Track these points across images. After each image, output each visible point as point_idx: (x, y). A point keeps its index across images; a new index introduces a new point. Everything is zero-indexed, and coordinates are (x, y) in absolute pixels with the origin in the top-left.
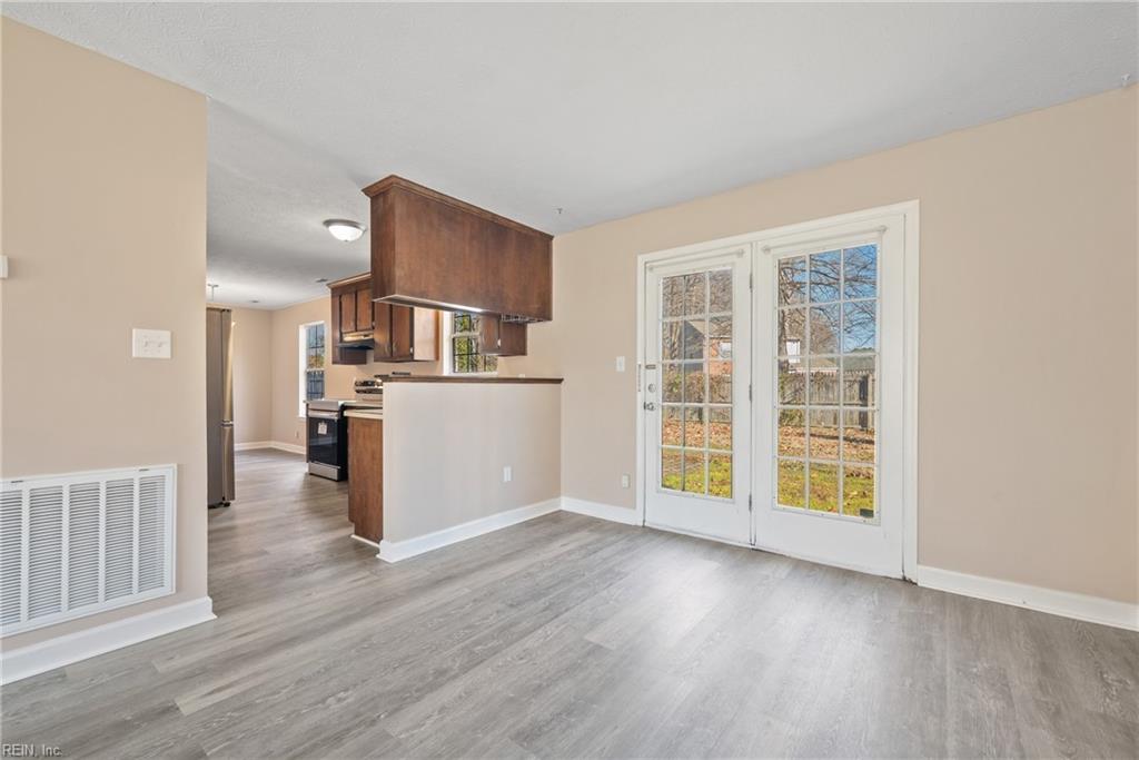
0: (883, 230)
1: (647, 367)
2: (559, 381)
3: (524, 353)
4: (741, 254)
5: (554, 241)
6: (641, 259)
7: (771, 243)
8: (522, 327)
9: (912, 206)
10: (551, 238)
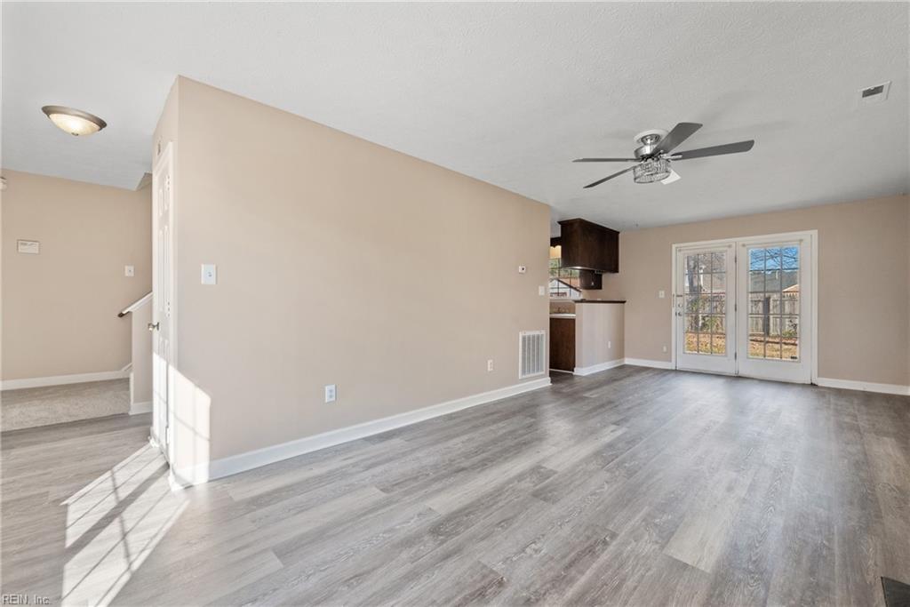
0: (801, 241)
1: (678, 296)
2: (624, 302)
3: (601, 288)
4: (730, 246)
5: (620, 235)
6: (674, 246)
7: (746, 243)
8: (601, 276)
9: (815, 233)
10: (618, 233)
